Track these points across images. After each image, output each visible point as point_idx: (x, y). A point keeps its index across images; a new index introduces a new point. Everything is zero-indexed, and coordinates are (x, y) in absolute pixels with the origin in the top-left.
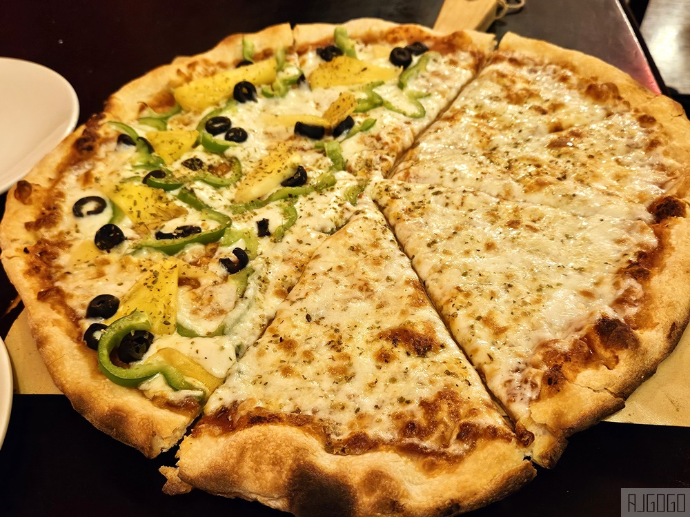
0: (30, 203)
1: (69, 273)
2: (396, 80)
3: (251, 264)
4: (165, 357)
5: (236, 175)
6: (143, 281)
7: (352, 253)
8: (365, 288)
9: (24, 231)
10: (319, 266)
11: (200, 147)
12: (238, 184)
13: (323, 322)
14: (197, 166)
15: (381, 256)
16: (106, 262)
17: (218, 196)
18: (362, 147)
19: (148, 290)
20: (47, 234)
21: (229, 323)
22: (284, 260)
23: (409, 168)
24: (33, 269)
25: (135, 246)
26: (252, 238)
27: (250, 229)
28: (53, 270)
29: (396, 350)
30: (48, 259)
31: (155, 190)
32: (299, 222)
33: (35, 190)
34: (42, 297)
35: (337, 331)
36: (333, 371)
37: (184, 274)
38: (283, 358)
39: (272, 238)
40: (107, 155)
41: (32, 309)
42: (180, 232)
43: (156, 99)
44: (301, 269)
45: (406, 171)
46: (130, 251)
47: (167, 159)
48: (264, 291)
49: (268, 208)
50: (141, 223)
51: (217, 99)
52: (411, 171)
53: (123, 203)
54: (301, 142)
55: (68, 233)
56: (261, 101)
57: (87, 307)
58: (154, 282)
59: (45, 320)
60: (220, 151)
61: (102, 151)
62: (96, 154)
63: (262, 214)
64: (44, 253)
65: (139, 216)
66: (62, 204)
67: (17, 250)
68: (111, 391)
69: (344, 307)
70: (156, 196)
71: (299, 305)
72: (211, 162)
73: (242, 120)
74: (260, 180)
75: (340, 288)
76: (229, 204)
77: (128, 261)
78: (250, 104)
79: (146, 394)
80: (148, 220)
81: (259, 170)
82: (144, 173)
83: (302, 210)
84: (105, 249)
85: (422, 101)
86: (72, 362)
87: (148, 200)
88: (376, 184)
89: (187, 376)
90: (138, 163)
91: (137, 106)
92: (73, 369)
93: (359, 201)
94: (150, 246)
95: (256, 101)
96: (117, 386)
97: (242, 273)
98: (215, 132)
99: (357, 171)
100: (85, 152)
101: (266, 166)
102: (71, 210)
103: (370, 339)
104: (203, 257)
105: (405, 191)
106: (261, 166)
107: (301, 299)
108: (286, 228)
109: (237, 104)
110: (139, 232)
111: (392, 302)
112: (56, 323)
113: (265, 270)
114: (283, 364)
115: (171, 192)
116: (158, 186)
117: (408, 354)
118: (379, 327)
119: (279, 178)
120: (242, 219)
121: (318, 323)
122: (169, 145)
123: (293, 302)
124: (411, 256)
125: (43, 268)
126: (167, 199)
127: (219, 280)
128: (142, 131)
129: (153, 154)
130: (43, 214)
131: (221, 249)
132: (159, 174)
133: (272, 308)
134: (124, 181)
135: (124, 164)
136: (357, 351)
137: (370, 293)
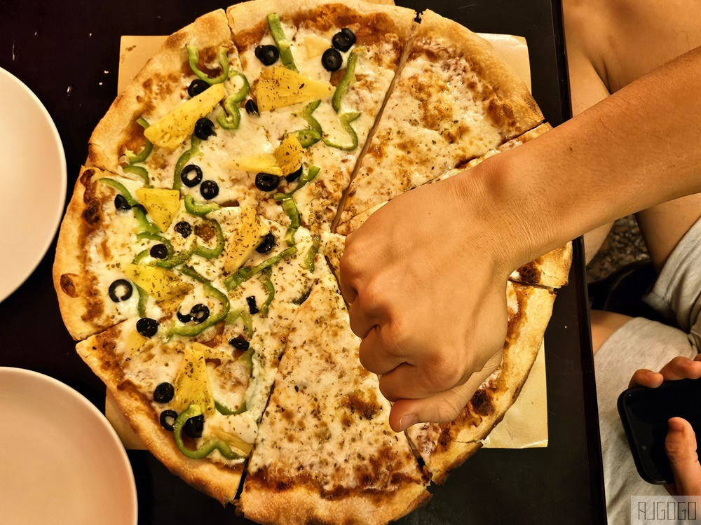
0: (77, 295)
1: (128, 359)
3: (251, 345)
4: (215, 433)
5: (220, 243)
6: (184, 371)
7: (318, 325)
8: (329, 359)
9: (83, 322)
10: (296, 339)
12: (224, 253)
13: (307, 391)
14: (186, 231)
15: (337, 326)
17: (212, 268)
18: (311, 198)
19: (190, 379)
21: (248, 400)
22: (272, 334)
24: (105, 364)
26: (247, 316)
27: (243, 306)
28: (117, 358)
29: (353, 416)
30: (110, 350)
31: (165, 272)
32: (276, 296)
33: (77, 284)
35: (316, 400)
36: (318, 436)
37: (207, 355)
38: (287, 427)
39: (261, 314)
40: (111, 220)
44: (284, 341)
45: (347, 223)
48: (264, 366)
49: (253, 282)
52: (351, 224)
53: (145, 286)
54: (261, 193)
55: (113, 317)
56: (220, 133)
57: (153, 393)
58: (192, 371)
59: (131, 408)
61: (105, 214)
62: (102, 221)
63: (249, 289)
64: (105, 345)
65: (159, 296)
66: (98, 288)
67: (89, 349)
69: (318, 378)
70: (167, 277)
71: (289, 378)
72: (196, 224)
74: (241, 255)
75: (313, 360)
79: (212, 461)
81: (238, 242)
82: (149, 244)
83: (277, 284)
84: (147, 336)
85: (354, 126)
86: (159, 442)
87: (162, 282)
89: (232, 447)
90: (140, 231)
92: (162, 447)
93: (315, 266)
95: (215, 134)
97: (247, 354)
98: (191, 184)
99: (310, 226)
100: (95, 223)
101: (242, 236)
102: (109, 297)
103: (337, 406)
104: (216, 335)
107: (290, 373)
108: (268, 303)
109: (200, 143)
111: (348, 372)
112: (138, 410)
113: (261, 349)
117: (361, 418)
118: (341, 395)
120: (236, 296)
121: (302, 392)
122: (159, 210)
123: (285, 376)
125: (112, 360)
126: (175, 277)
127: (232, 358)
129: (148, 217)
130: (90, 303)
131: (227, 327)
133: (271, 378)
134: (136, 260)
135: (130, 233)
136: (330, 419)
137: (333, 365)
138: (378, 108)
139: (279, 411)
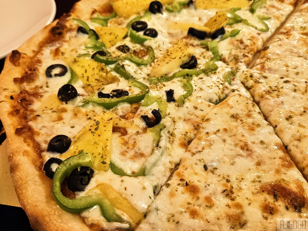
0: (19, 65)
1: (39, 116)
2: (249, 8)
3: (163, 121)
4: (101, 190)
5: (151, 58)
6: (88, 128)
7: (232, 119)
8: (245, 147)
9: (13, 83)
10: (210, 127)
11: (128, 39)
12: (153, 64)
13: (217, 172)
14: (126, 50)
15: (253, 124)
16: (64, 110)
17: (139, 71)
18: (231, 47)
19: (92, 134)
20: (28, 87)
21: (148, 166)
23: (264, 63)
24: (15, 111)
25: (84, 101)
26: (163, 102)
27: (161, 95)
28: (28, 113)
29: (277, 204)
30: (26, 105)
31: (99, 64)
32: (194, 93)
33: (23, 57)
34: (18, 132)
35: (228, 181)
36: (229, 217)
37: (117, 124)
38: (189, 200)
39: (177, 104)
40: (70, 39)
41: (11, 140)
42: (115, 93)
43: (102, 8)
44: (197, 128)
45: (262, 65)
46: (81, 104)
47: (108, 44)
48: (172, 142)
49: (173, 82)
50: (89, 85)
51: (139, 10)
52: (265, 65)
53: (78, 70)
54: (191, 40)
55: (41, 87)
56: (165, 14)
57: (48, 143)
58: (96, 129)
59: (18, 151)
60: (141, 42)
61: (68, 36)
62: (63, 37)
63: (169, 86)
64: (23, 100)
65: (88, 80)
66: (39, 67)
67: (6, 96)
68: (60, 216)
69: (232, 161)
70: (99, 68)
71: (198, 156)
72: (135, 49)
73: (154, 24)
74: (167, 63)
75: (227, 145)
76: (147, 77)
77: (79, 111)
78: (159, 15)
79: (86, 221)
80: (93, 83)
81: (166, 56)
82: (92, 52)
83: (196, 86)
84: (64, 101)
85: (267, 22)
86: (33, 187)
87: (94, 70)
88: (243, 72)
89: (118, 208)
90: (89, 45)
91: (91, 11)
92: (34, 193)
93: (233, 82)
94: (94, 102)
95: (162, 14)
96: (65, 212)
97: (157, 128)
98: (138, 30)
99: (228, 62)
100: (57, 36)
101: (171, 54)
102: (45, 72)
103: (255, 191)
104: (129, 112)
105: (263, 78)
106: (168, 54)
107: (200, 152)
108: (185, 97)
109: (151, 14)
110: (87, 90)
111: (268, 161)
112: (26, 153)
113: (172, 127)
114: (190, 206)
115: (110, 65)
116: (101, 61)
117: (287, 208)
118: (260, 181)
119: (179, 62)
120: (156, 88)
121: (213, 172)
122: (109, 35)
123: (193, 154)
124: (274, 126)
125: (22, 111)
126: (107, 70)
127: (141, 131)
128: (93, 26)
129: (99, 40)
130: (26, 73)
131: (141, 108)
132: (102, 53)
133: (178, 156)
134: (80, 56)
135: (81, 45)
136: (247, 202)
137: (249, 152)
138: (283, 19)
139: (183, 185)
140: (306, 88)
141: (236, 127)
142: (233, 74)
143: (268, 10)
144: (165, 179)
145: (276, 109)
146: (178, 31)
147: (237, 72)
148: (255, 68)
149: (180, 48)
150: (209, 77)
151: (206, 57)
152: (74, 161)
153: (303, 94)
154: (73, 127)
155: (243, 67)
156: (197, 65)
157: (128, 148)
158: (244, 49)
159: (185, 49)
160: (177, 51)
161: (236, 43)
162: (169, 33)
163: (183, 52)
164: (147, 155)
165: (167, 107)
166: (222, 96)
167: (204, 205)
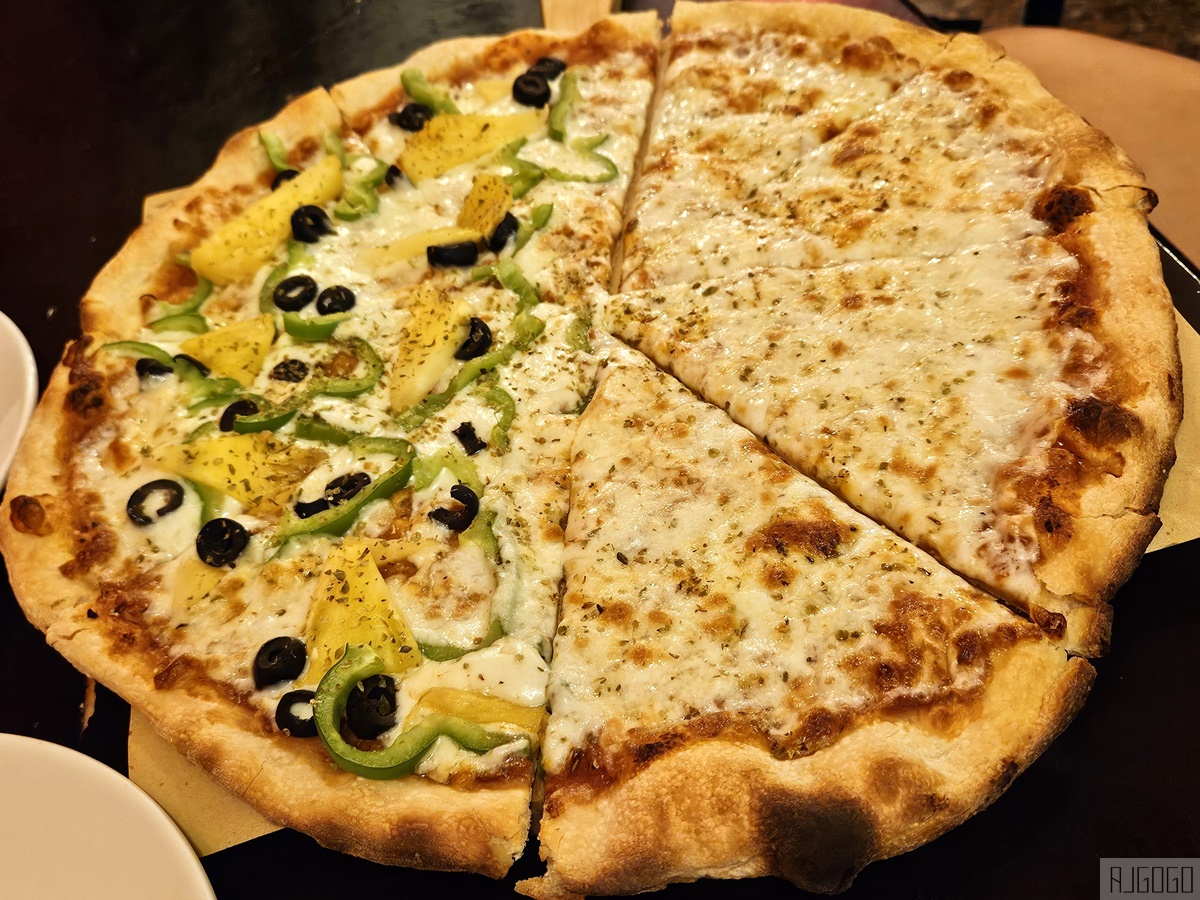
0: (50, 530)
1: (182, 625)
2: (544, 129)
4: (432, 705)
5: (374, 366)
6: (323, 596)
7: (632, 430)
8: (683, 478)
9: (64, 581)
10: (592, 470)
11: (285, 339)
12: (385, 379)
13: (649, 556)
14: (296, 373)
15: (679, 421)
16: (237, 585)
17: (363, 412)
18: (549, 255)
19: (342, 605)
20: (108, 572)
22: (529, 479)
23: (642, 265)
24: (122, 640)
25: (275, 541)
26: (460, 461)
27: (447, 447)
28: (155, 631)
29: (788, 561)
30: (134, 614)
31: (255, 437)
32: (521, 409)
33: (49, 506)
34: (164, 681)
35: (679, 563)
36: (711, 629)
37: (384, 558)
38: (621, 637)
39: (493, 450)
40: (130, 404)
41: (157, 708)
42: (337, 490)
43: (159, 281)
44: (564, 483)
45: (639, 271)
46: (272, 552)
47: (243, 377)
48: (526, 540)
49: (458, 404)
50: (258, 500)
51: (269, 248)
52: (648, 269)
54: (446, 278)
55: (141, 558)
56: (343, 230)
57: (250, 671)
59: (194, 719)
60: (326, 335)
62: (110, 407)
63: (455, 415)
64: (121, 606)
65: (248, 488)
66: (103, 514)
67: (76, 618)
68: (376, 794)
69: (669, 520)
70: (261, 447)
71: (595, 543)
72: (318, 358)
73: (328, 272)
74: (422, 363)
75: (645, 493)
76: (387, 418)
77: (277, 570)
78: (326, 241)
79: (434, 777)
80: (266, 490)
81: (411, 346)
82: (214, 413)
83: (515, 389)
84: (225, 563)
85: (602, 152)
86: (280, 772)
87: (252, 457)
88: (605, 307)
89: (485, 723)
90: (194, 401)
91: (135, 304)
92: (289, 783)
93: (593, 344)
94: (301, 533)
95: (334, 233)
96: (381, 783)
97: (478, 524)
98: (296, 305)
99: (561, 297)
100: (92, 411)
101: (418, 336)
103: (739, 558)
104: (395, 519)
105: (656, 305)
106: (409, 340)
107: (594, 532)
108: (504, 427)
109: (305, 248)
110: (260, 515)
111: (739, 487)
112: (213, 717)
113: (511, 508)
114: (626, 647)
115: (283, 428)
116: (257, 429)
117: (810, 560)
118: (741, 534)
119: (450, 349)
120: (426, 436)
121: (640, 561)
122: (232, 352)
123: (585, 543)
124: (724, 405)
125: (138, 633)
126: (282, 444)
127: (444, 548)
128: (170, 343)
129: (213, 376)
130: (82, 541)
131: (418, 497)
132: (246, 406)
133: (553, 562)
134: (190, 438)
135: (173, 409)
136: (731, 585)
137: (697, 485)
138: (639, 125)
139: (593, 616)
140: (756, 288)
141: (647, 444)
142: (585, 323)
143: (592, 115)
144: (550, 623)
145: (712, 366)
146: (400, 265)
147: (591, 315)
148: (627, 286)
149: (432, 312)
150: (535, 356)
151: (504, 306)
152: (342, 677)
153: (755, 306)
154: (282, 613)
155: (600, 296)
156: (494, 336)
157: (436, 598)
158: (583, 247)
159: (446, 312)
160: (429, 323)
161: (556, 241)
162: (381, 281)
163: (446, 319)
164: (486, 591)
165: (475, 467)
166: (586, 388)
167: (653, 631)
